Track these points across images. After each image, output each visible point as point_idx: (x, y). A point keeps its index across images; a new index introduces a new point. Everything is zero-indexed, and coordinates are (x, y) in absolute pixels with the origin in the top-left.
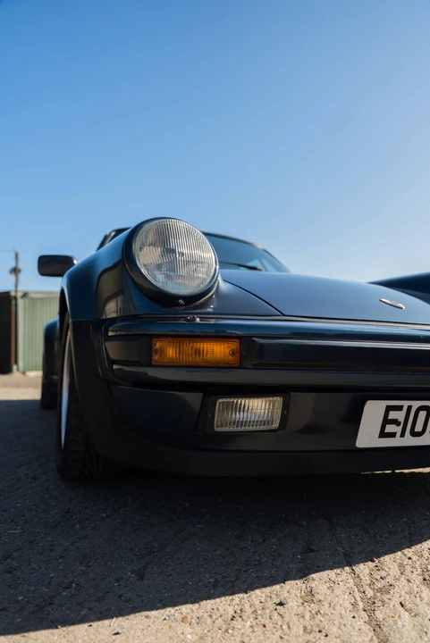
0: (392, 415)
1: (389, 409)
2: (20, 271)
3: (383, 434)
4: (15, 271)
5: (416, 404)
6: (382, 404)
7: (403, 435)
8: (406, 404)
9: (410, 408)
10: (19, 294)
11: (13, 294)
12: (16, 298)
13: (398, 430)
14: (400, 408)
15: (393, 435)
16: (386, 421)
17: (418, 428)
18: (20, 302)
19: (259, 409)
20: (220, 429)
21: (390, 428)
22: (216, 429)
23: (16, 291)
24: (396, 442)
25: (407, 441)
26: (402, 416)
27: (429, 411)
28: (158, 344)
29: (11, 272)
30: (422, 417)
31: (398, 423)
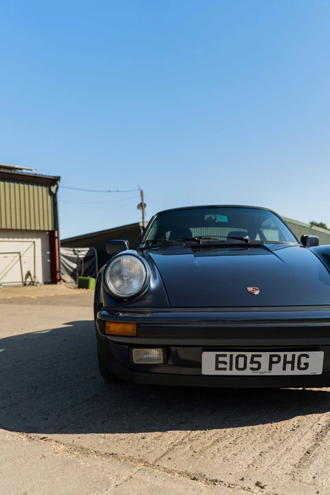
0: (221, 359)
1: (217, 356)
2: (145, 205)
3: (217, 368)
5: (235, 354)
6: (213, 354)
7: (231, 369)
8: (228, 354)
9: (231, 356)
10: (146, 225)
11: (141, 225)
12: (143, 227)
13: (228, 366)
14: (225, 356)
15: (225, 369)
16: (217, 362)
17: (241, 365)
19: (155, 354)
20: (137, 363)
21: (221, 366)
22: (135, 362)
23: (143, 222)
24: (228, 373)
25: (235, 372)
26: (227, 359)
27: (245, 357)
28: (107, 324)
29: (138, 208)
30: (241, 360)
31: (226, 363)
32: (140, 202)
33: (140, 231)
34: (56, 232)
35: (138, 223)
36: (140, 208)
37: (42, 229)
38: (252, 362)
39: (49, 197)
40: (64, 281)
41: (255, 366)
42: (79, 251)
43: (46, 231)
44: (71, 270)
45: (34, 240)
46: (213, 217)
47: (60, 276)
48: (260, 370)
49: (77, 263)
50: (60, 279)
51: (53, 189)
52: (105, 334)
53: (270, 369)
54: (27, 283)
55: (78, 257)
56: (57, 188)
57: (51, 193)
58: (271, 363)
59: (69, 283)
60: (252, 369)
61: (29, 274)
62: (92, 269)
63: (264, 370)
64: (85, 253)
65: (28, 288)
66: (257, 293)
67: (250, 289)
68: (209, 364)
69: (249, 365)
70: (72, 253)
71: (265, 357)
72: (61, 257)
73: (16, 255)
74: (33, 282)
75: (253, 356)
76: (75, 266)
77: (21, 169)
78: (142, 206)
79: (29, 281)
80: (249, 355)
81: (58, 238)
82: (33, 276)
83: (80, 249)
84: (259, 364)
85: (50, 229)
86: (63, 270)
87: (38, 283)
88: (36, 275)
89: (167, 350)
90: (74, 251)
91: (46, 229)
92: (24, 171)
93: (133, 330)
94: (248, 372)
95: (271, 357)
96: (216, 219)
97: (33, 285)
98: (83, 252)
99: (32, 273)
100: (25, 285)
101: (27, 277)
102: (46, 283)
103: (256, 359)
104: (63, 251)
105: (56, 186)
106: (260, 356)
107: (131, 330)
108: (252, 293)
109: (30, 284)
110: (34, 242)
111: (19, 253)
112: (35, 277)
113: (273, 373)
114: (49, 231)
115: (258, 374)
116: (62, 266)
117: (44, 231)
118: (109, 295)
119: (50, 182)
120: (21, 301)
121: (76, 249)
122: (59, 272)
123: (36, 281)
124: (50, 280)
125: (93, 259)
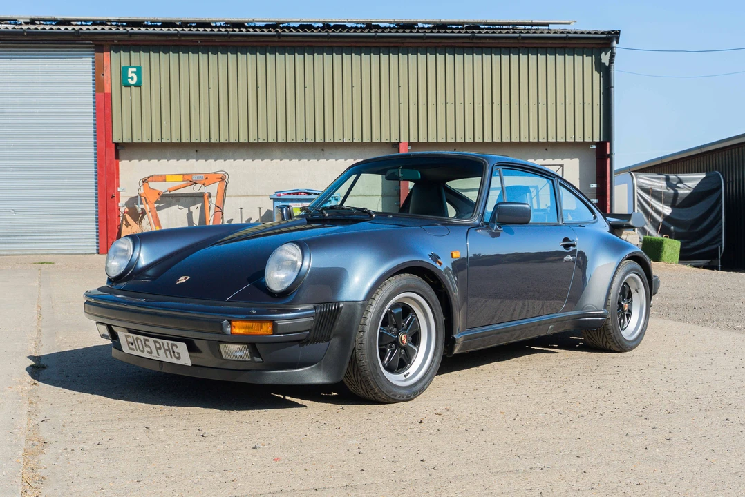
34: (608, 144)
37: (579, 139)
39: (596, 75)
42: (681, 181)
43: (589, 143)
44: (660, 219)
49: (673, 206)
51: (605, 58)
55: (676, 194)
56: (612, 56)
57: (599, 66)
62: (711, 217)
64: (693, 184)
70: (664, 184)
76: (667, 211)
81: (610, 155)
83: (682, 176)
85: (596, 139)
90: (667, 179)
91: (588, 139)
98: (691, 181)
105: (609, 54)
110: (562, 166)
114: (597, 143)
117: (584, 144)
119: (600, 46)
121: (672, 177)
125: (715, 196)
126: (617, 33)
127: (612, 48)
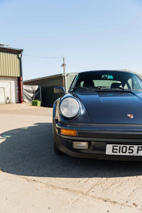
0: (115, 148)
1: (113, 146)
2: (65, 65)
3: (113, 152)
4: (64, 65)
5: (122, 146)
7: (119, 152)
8: (119, 145)
9: (120, 147)
10: (65, 75)
11: (63, 75)
12: (64, 76)
13: (118, 151)
14: (117, 146)
15: (117, 152)
16: (113, 149)
17: (124, 151)
18: (66, 78)
19: (84, 145)
20: (76, 148)
21: (115, 151)
22: (74, 148)
23: (64, 73)
24: (118, 154)
25: (121, 154)
26: (118, 148)
27: (126, 147)
28: (62, 130)
29: (62, 66)
30: (124, 148)
31: (117, 150)
32: (63, 63)
33: (62, 78)
34: (21, 78)
35: (62, 74)
36: (63, 66)
37: (14, 76)
38: (129, 149)
39: (18, 60)
40: (25, 102)
41: (131, 151)
42: (34, 88)
43: (16, 77)
45: (11, 81)
46: (106, 76)
47: (23, 100)
48: (133, 153)
50: (23, 101)
51: (20, 56)
52: (60, 134)
53: (138, 153)
54: (7, 103)
56: (22, 55)
57: (18, 58)
58: (138, 150)
59: (27, 103)
60: (129, 153)
61: (8, 98)
63: (135, 153)
64: (36, 88)
65: (8, 105)
66: (132, 117)
67: (129, 115)
68: (109, 150)
69: (128, 151)
71: (135, 148)
72: (24, 90)
73: (2, 88)
74: (10, 102)
75: (130, 147)
77: (3, 45)
78: (63, 65)
79: (8, 102)
80: (128, 146)
81: (22, 80)
82: (10, 99)
84: (133, 150)
85: (18, 76)
86: (24, 97)
87: (12, 103)
88: (12, 99)
89: (89, 142)
91: (16, 76)
92: (5, 46)
93: (75, 133)
94: (127, 154)
95: (138, 147)
96: (107, 77)
97: (10, 103)
99: (9, 98)
100: (6, 103)
101: (7, 100)
102: (17, 103)
103: (131, 148)
104: (25, 87)
105: (21, 54)
106: (133, 147)
107: (73, 133)
108: (130, 118)
109: (8, 103)
110: (10, 82)
111: (4, 88)
112: (11, 99)
113: (139, 155)
114: (18, 77)
115: (132, 155)
116: (24, 95)
117: (15, 77)
118: (62, 116)
119: (18, 52)
120: (6, 112)
122: (23, 97)
123: (12, 102)
124: (18, 101)
125: (39, 91)
126: (23, 50)
127: (22, 53)
